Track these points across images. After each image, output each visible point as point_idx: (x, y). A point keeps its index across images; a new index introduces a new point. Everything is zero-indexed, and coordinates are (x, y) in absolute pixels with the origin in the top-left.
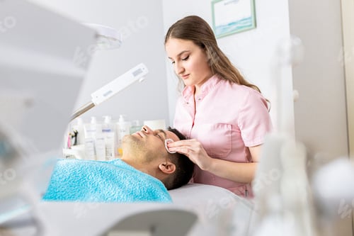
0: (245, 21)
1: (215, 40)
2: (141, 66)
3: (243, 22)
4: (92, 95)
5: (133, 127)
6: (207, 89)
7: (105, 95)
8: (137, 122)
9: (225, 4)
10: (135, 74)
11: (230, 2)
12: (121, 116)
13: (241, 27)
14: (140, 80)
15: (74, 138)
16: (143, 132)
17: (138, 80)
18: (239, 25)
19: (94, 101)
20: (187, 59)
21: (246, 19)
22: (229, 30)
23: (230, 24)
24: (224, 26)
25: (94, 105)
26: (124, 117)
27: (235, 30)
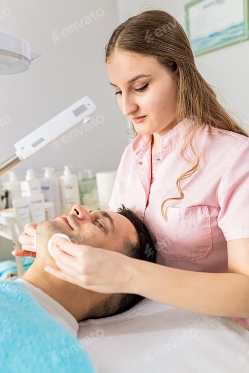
0: (235, 29)
1: (192, 57)
2: (85, 100)
3: (230, 31)
4: (16, 146)
5: (84, 180)
6: (170, 142)
7: (34, 145)
8: (89, 172)
9: (205, 7)
10: (77, 112)
11: (212, 3)
12: (66, 168)
13: (229, 39)
14: (85, 121)
15: (5, 200)
16: (74, 216)
17: (82, 121)
18: (225, 36)
19: (19, 154)
20: (144, 88)
21: (236, 26)
22: (211, 44)
23: (212, 36)
24: (203, 39)
25: (20, 161)
26: (70, 169)
27: (219, 43)
